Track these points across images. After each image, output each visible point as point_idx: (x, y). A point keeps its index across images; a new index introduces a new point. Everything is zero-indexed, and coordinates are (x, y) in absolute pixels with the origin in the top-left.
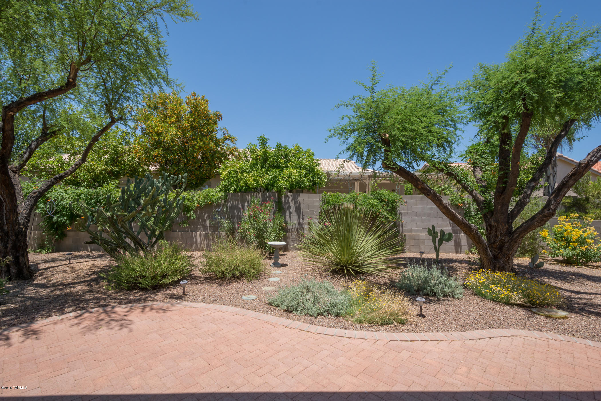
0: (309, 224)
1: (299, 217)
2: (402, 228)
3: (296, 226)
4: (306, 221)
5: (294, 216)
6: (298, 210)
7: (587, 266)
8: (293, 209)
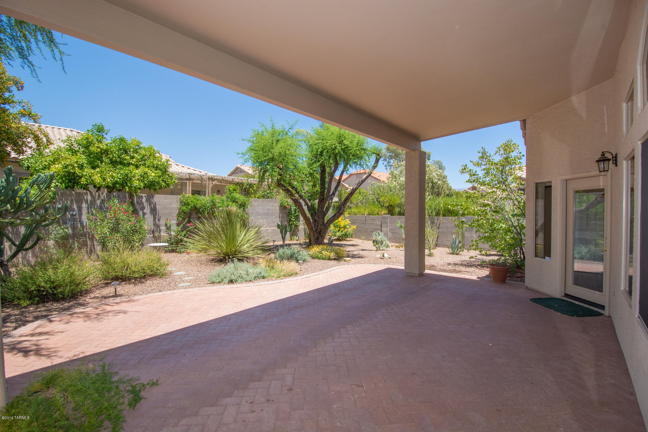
0: (166, 225)
1: (155, 219)
3: (151, 228)
4: (162, 222)
5: (149, 218)
6: (154, 211)
7: (346, 240)
8: (147, 210)
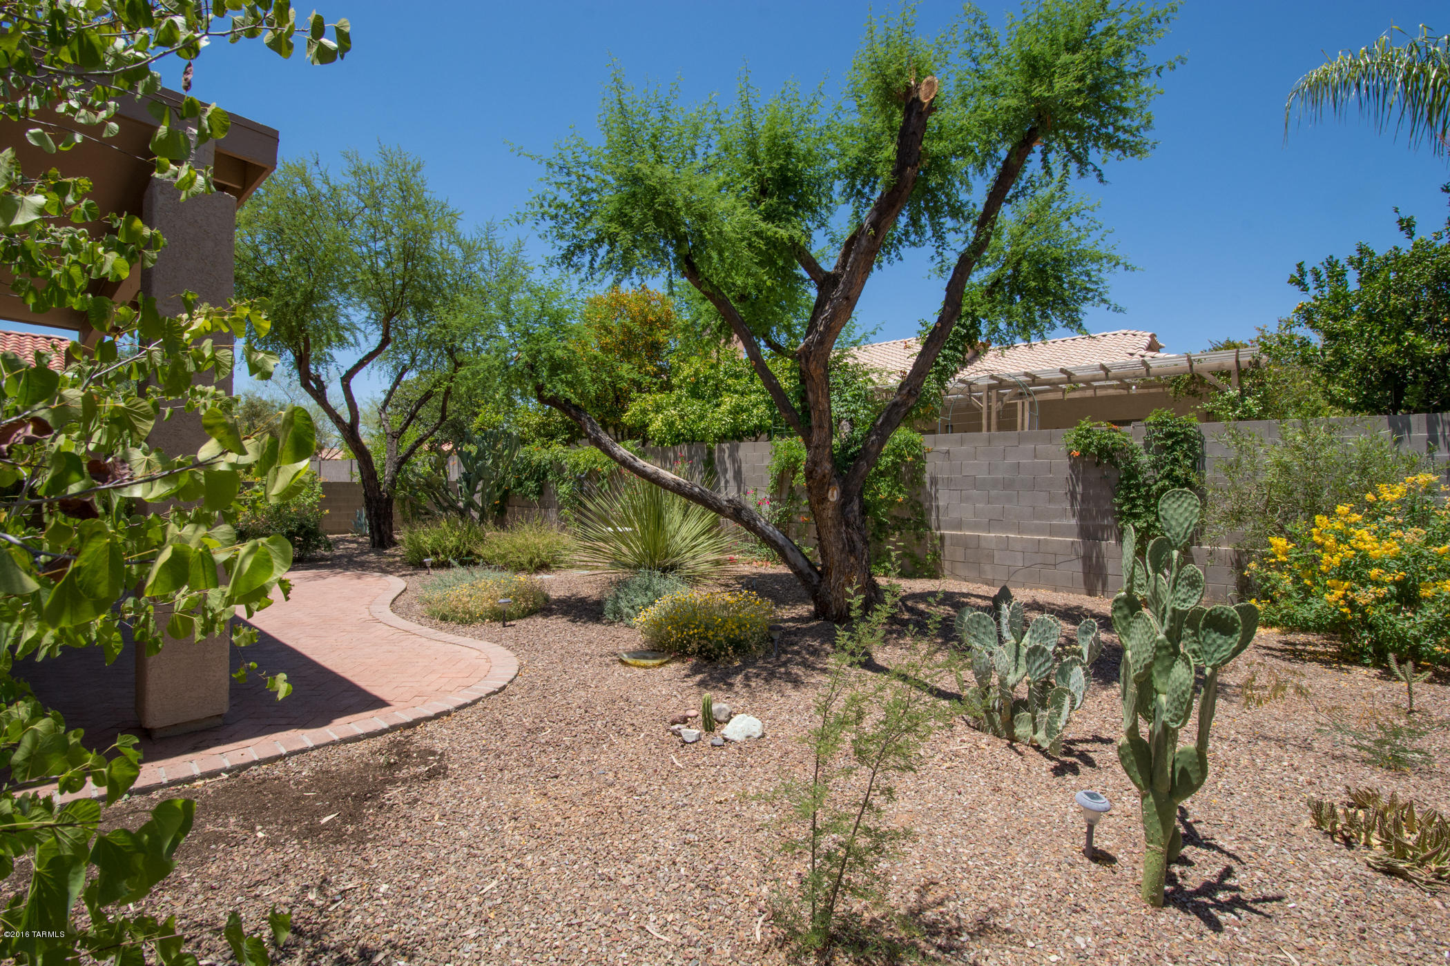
2: (938, 517)
6: (738, 475)
8: (730, 475)
